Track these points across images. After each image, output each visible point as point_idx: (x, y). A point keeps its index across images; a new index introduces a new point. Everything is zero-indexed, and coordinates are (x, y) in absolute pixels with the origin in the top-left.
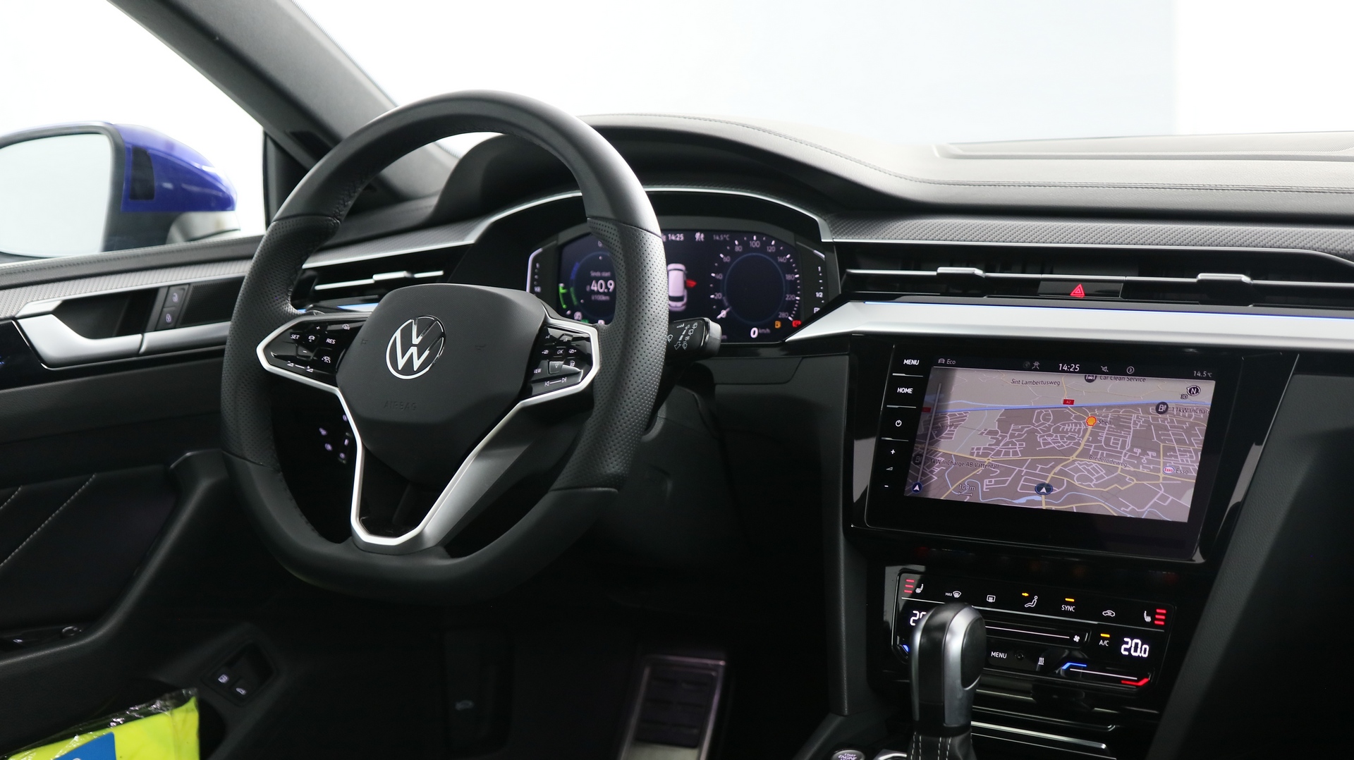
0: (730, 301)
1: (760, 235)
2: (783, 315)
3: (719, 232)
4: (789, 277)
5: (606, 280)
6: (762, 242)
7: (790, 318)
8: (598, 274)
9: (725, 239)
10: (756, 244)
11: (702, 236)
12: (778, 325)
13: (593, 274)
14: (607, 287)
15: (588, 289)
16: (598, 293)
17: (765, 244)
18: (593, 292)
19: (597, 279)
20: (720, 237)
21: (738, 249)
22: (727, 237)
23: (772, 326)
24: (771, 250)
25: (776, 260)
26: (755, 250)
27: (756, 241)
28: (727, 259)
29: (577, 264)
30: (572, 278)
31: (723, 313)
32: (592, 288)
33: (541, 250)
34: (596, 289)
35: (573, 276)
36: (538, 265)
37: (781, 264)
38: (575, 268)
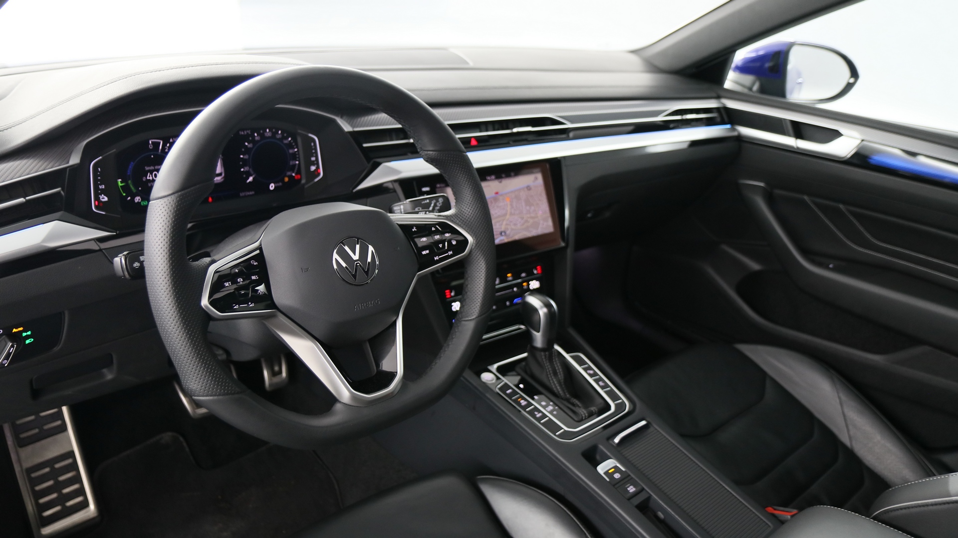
0: (254, 170)
1: (271, 128)
2: (289, 173)
4: (291, 151)
6: (272, 132)
7: (293, 174)
8: (152, 168)
9: (248, 133)
10: (269, 134)
12: (286, 179)
13: (147, 168)
15: (144, 179)
17: (274, 134)
18: (149, 181)
19: (152, 171)
20: (244, 133)
21: (257, 138)
22: (249, 132)
23: (282, 181)
24: (278, 136)
25: (282, 142)
26: (268, 138)
27: (269, 132)
28: (250, 146)
29: (132, 163)
30: (128, 174)
31: (251, 179)
32: (148, 178)
33: (100, 157)
34: (151, 178)
35: (129, 172)
36: (99, 169)
37: (286, 144)
38: (130, 167)
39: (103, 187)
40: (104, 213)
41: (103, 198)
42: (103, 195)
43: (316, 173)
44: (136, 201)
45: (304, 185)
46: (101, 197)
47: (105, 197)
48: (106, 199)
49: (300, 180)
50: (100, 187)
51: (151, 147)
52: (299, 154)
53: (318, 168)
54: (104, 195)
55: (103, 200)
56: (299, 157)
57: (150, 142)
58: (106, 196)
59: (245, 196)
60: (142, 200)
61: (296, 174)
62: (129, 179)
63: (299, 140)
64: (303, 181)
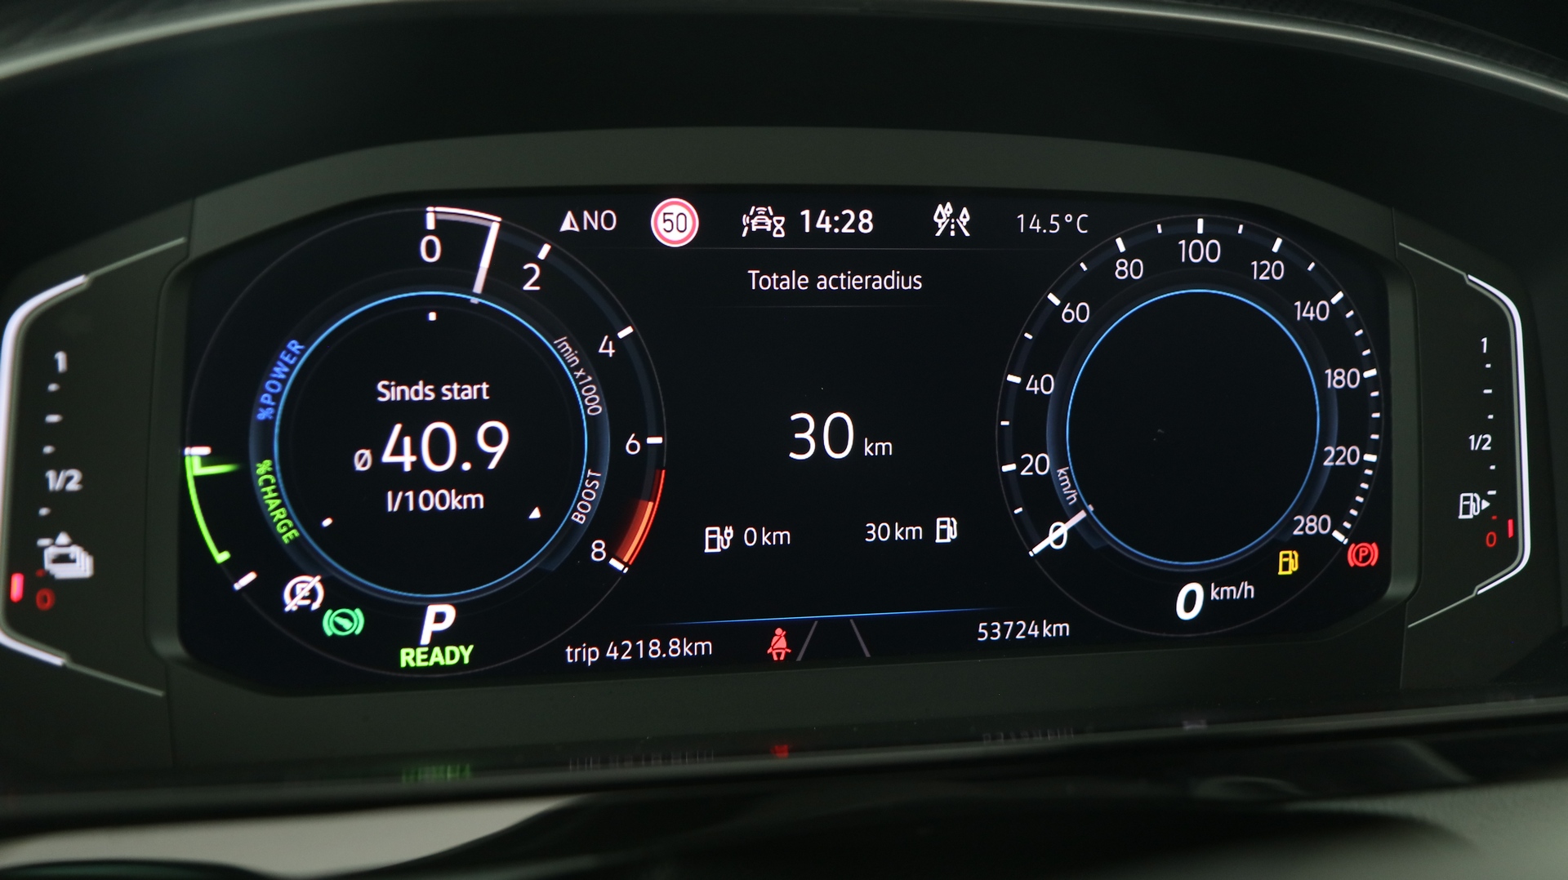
0: (1083, 479)
1: (1221, 212)
2: (1310, 524)
3: (1044, 201)
4: (1337, 378)
5: (465, 417)
6: (1229, 242)
7: (1337, 535)
8: (421, 392)
9: (1068, 228)
10: (1205, 251)
11: (965, 216)
12: (1290, 562)
13: (390, 392)
14: (468, 448)
15: (362, 460)
16: (420, 478)
17: (1239, 256)
18: (393, 477)
19: (413, 417)
20: (1045, 224)
21: (1124, 270)
22: (1078, 221)
23: (1261, 568)
24: (1269, 272)
25: (1288, 316)
26: (1202, 275)
27: (1205, 238)
28: (1075, 314)
29: (295, 346)
30: (263, 415)
31: (1058, 533)
32: (387, 458)
33: (79, 281)
34: (407, 460)
35: (268, 409)
36: (61, 358)
37: (1306, 329)
38: (279, 371)
39: (73, 486)
40: (57, 661)
41: (63, 559)
42: (63, 538)
43: (1491, 540)
44: (291, 605)
45: (1401, 610)
46: (50, 553)
47: (76, 551)
48: (82, 566)
49: (1381, 574)
50: (55, 481)
51: (429, 247)
52: (1384, 404)
53: (1505, 506)
54: (75, 540)
55: (61, 572)
56: (1384, 426)
57: (431, 224)
58: (89, 549)
59: (1008, 646)
60: (330, 603)
61: (1354, 536)
62: (267, 454)
63: (1400, 306)
64: (1399, 588)
